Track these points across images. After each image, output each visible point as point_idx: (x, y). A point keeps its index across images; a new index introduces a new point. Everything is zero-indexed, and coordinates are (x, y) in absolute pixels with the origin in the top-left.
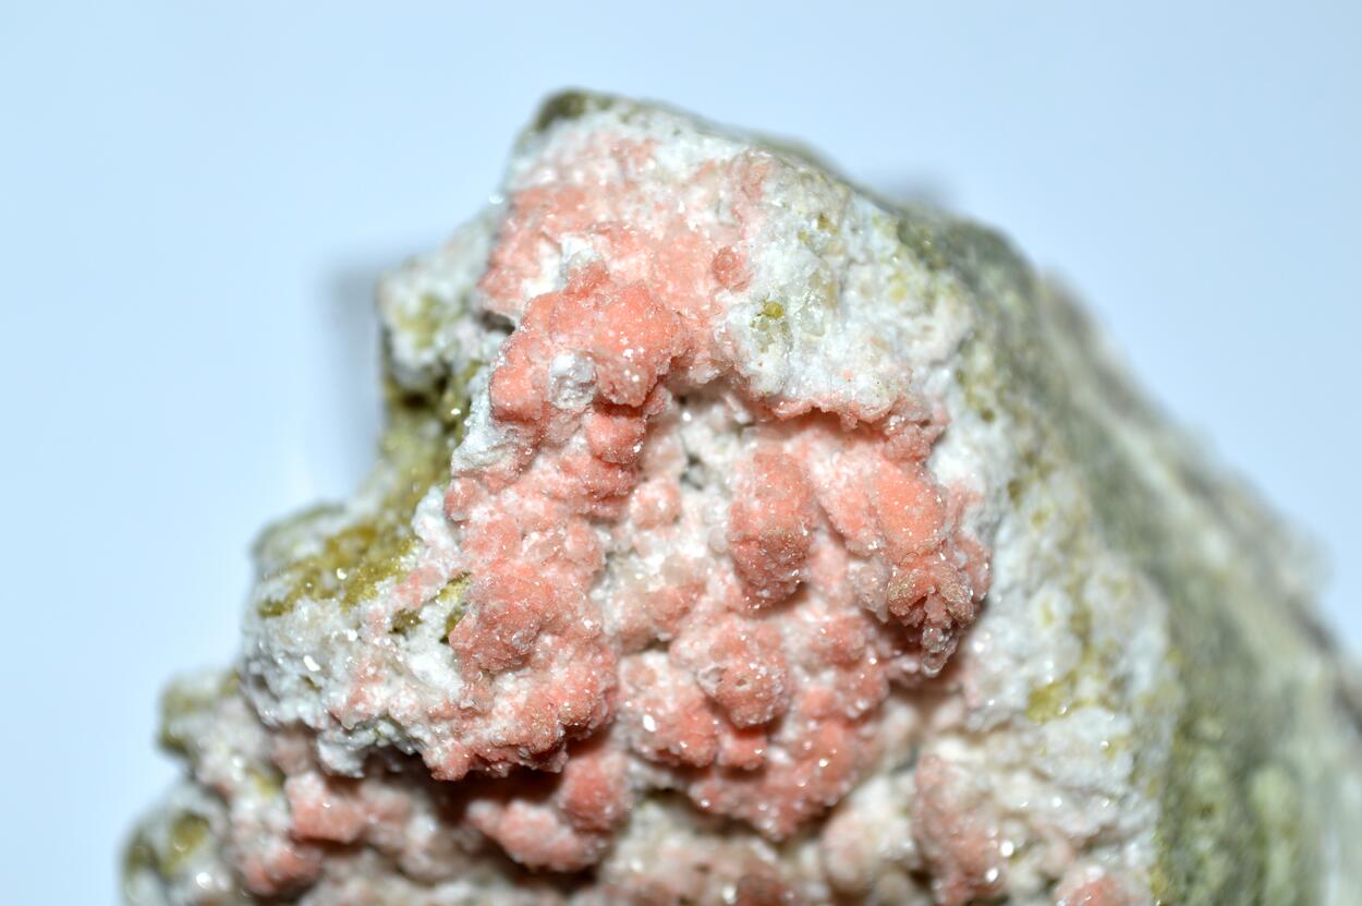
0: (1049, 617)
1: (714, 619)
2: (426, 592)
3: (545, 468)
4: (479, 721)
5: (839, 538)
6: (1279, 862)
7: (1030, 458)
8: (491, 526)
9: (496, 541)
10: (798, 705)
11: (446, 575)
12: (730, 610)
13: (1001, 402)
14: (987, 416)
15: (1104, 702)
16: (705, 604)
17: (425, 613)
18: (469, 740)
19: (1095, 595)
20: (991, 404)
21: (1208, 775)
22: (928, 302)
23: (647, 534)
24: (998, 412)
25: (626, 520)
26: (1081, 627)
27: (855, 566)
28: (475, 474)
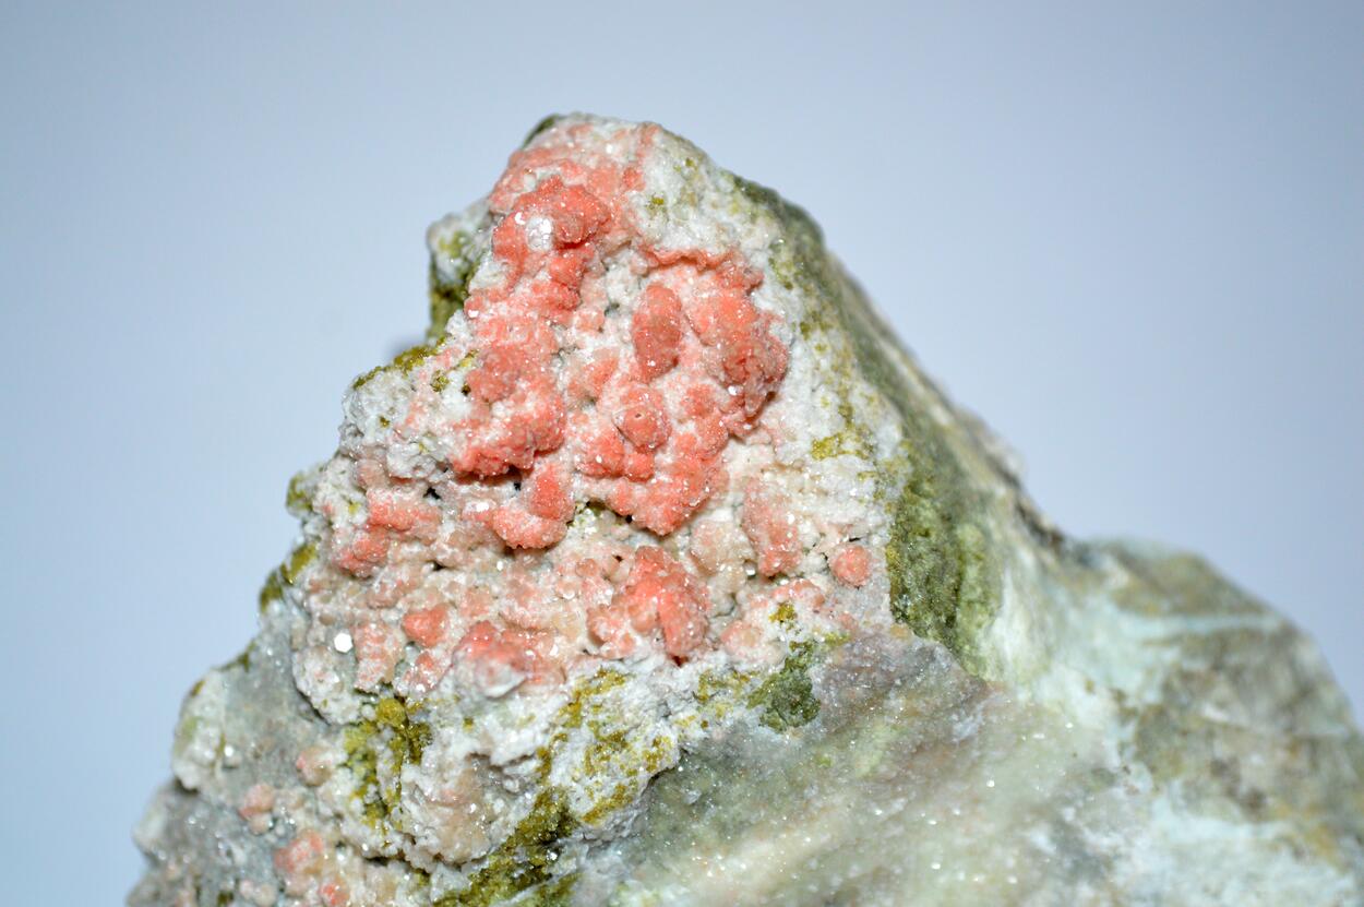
0: (826, 404)
1: (622, 383)
2: (453, 361)
3: (524, 289)
4: (482, 429)
5: (698, 333)
6: (972, 573)
7: (815, 316)
8: (491, 322)
9: (495, 330)
10: (672, 441)
11: (464, 351)
12: (633, 379)
13: (797, 280)
14: (788, 286)
15: (859, 453)
16: (618, 375)
17: (452, 375)
18: (476, 443)
19: (856, 400)
20: (791, 279)
21: (927, 514)
22: (753, 218)
23: (584, 335)
24: (794, 285)
25: (571, 326)
26: (847, 413)
27: (705, 351)
28: (482, 292)
